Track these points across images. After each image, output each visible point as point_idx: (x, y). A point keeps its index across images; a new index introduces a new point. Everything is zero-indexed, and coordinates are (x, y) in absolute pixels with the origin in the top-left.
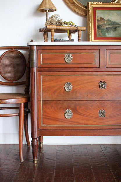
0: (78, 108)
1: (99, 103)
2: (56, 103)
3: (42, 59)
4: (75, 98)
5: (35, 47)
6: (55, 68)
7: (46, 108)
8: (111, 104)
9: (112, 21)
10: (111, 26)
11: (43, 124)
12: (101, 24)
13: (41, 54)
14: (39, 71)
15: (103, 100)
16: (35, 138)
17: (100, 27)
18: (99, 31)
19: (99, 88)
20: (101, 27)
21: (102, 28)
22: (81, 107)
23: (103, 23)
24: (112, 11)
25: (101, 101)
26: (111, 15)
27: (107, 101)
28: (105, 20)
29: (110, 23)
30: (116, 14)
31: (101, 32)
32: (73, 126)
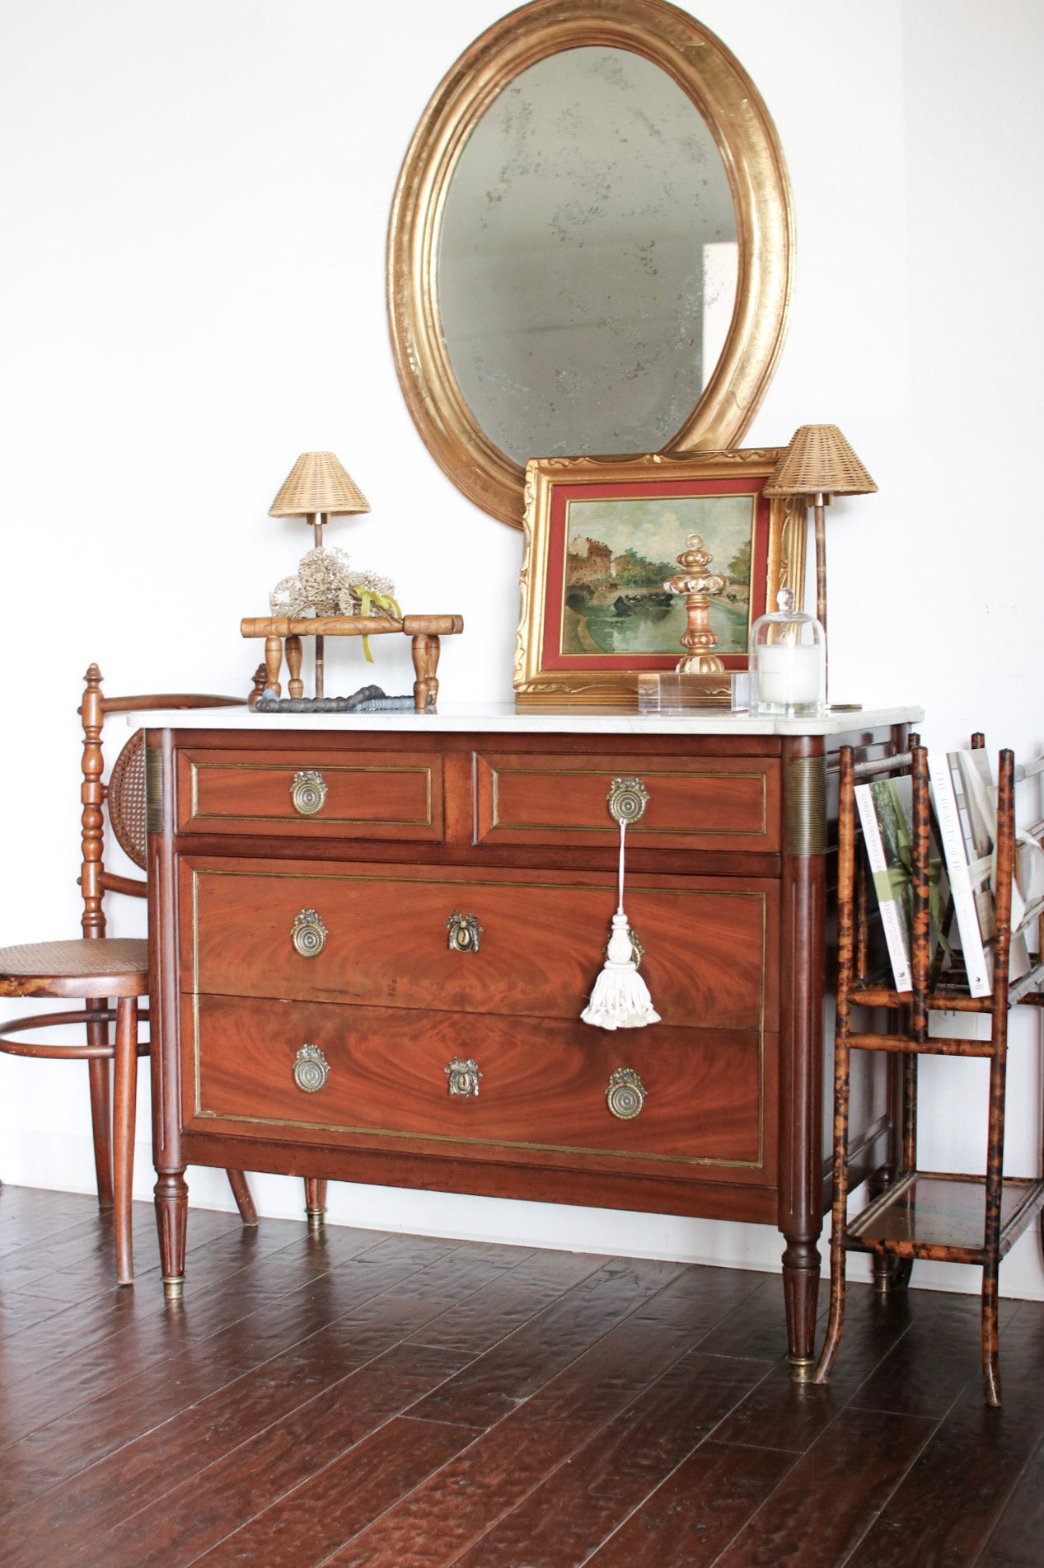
0: (352, 1040)
1: (447, 1024)
2: (257, 1011)
3: (199, 791)
4: (341, 992)
5: (167, 740)
6: (251, 836)
7: (214, 1028)
8: (506, 1033)
9: (648, 560)
10: (644, 591)
11: (204, 1107)
12: (588, 576)
13: (194, 770)
14: (182, 850)
15: (469, 1009)
16: (172, 1171)
17: (583, 599)
18: (578, 622)
19: (448, 946)
20: (588, 597)
21: (595, 602)
22: (363, 1038)
23: (600, 576)
24: (654, 505)
25: (456, 1017)
26: (649, 525)
27: (488, 1020)
28: (613, 557)
29: (637, 571)
30: (674, 517)
31: (589, 625)
32: (333, 1128)
